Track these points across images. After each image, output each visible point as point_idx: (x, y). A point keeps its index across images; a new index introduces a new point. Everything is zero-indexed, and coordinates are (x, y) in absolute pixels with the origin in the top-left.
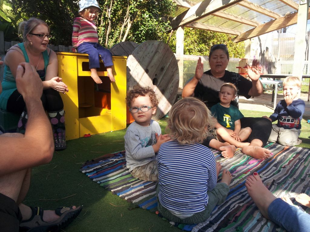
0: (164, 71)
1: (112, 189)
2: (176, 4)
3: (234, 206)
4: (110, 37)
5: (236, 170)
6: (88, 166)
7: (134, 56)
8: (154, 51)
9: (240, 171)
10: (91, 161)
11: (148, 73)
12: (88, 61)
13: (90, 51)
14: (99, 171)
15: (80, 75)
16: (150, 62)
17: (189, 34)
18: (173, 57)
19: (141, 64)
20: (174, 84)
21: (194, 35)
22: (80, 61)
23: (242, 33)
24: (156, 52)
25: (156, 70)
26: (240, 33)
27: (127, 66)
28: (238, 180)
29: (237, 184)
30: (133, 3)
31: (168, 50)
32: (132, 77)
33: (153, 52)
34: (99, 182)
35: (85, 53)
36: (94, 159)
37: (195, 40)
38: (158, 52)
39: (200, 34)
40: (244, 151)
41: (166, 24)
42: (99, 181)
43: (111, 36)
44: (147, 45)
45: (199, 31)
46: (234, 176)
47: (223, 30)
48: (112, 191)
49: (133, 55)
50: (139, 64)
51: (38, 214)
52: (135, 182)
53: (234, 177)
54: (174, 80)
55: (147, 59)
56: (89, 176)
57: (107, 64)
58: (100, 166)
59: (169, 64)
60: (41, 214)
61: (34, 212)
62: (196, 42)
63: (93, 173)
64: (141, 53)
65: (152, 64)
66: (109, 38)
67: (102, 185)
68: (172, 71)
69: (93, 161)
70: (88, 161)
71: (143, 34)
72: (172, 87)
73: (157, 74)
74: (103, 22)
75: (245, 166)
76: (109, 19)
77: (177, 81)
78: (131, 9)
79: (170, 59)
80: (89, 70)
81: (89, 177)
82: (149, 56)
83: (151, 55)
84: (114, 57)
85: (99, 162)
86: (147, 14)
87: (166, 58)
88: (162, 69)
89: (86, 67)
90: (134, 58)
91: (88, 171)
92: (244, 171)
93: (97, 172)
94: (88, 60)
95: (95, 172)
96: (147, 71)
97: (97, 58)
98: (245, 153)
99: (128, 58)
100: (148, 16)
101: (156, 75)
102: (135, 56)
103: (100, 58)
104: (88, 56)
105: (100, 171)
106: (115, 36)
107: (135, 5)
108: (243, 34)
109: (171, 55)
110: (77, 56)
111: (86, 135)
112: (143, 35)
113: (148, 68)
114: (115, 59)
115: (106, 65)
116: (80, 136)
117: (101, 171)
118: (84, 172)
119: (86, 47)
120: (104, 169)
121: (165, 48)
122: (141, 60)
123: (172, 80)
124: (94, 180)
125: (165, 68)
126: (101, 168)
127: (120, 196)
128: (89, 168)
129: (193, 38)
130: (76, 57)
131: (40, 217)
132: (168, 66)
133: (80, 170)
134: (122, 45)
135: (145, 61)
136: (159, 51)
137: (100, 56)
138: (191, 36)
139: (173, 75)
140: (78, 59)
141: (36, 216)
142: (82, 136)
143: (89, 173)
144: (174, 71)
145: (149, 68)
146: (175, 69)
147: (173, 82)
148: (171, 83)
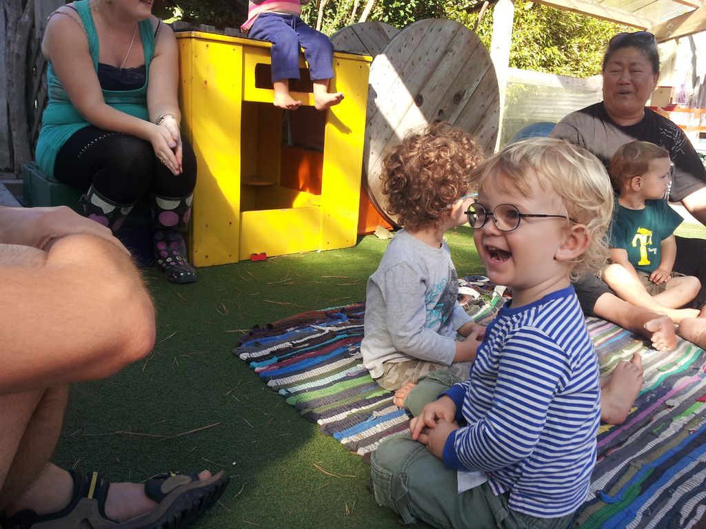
0: (462, 105)
1: (320, 416)
4: (327, 13)
5: (670, 389)
6: (258, 340)
7: (388, 59)
8: (442, 49)
9: (685, 390)
10: (265, 327)
11: (422, 106)
12: (267, 60)
13: (276, 32)
14: (284, 359)
15: (247, 99)
16: (429, 76)
18: (488, 67)
19: (404, 81)
21: (533, 24)
22: (253, 60)
23: (656, 24)
24: (446, 52)
25: (443, 99)
26: (652, 23)
27: (369, 83)
28: (684, 419)
29: (684, 435)
31: (477, 47)
32: (380, 114)
33: (438, 52)
34: (283, 392)
35: (261, 39)
36: (272, 324)
37: (534, 37)
38: (451, 51)
39: (549, 22)
40: (686, 333)
42: (286, 387)
43: (330, 11)
44: (425, 31)
46: (670, 407)
47: (610, 12)
48: (320, 422)
49: (386, 54)
50: (399, 80)
51: (90, 495)
52: (385, 400)
53: (671, 410)
54: (483, 129)
55: (422, 70)
56: (257, 369)
57: (318, 73)
58: (288, 344)
59: (476, 84)
60: (102, 494)
61: (80, 490)
62: (536, 40)
63: (269, 362)
64: (407, 52)
65: (433, 82)
66: (325, 16)
67: (292, 400)
68: (483, 106)
69: (270, 327)
70: (257, 326)
71: (410, 9)
73: (445, 110)
75: (694, 378)
77: (493, 131)
79: (480, 72)
81: (258, 373)
82: (428, 60)
83: (434, 57)
84: (337, 54)
85: (287, 332)
87: (471, 68)
88: (458, 98)
89: (264, 78)
90: (388, 63)
91: (255, 355)
92: (697, 393)
93: (279, 361)
94: (270, 58)
95: (275, 359)
96: (419, 100)
97: (294, 53)
99: (374, 59)
101: (441, 111)
102: (391, 59)
103: (302, 56)
104: (268, 49)
105: (288, 358)
106: (341, 10)
108: (658, 26)
109: (484, 63)
110: (245, 46)
111: (256, 254)
112: (411, 12)
113: (422, 93)
114: (339, 60)
115: (313, 76)
116: (239, 257)
117: (290, 357)
118: (244, 356)
119: (268, 22)
120: (298, 354)
121: (469, 42)
122: (405, 70)
123: (480, 130)
124: (272, 383)
125: (466, 95)
126: (290, 348)
127: (344, 441)
128: (258, 347)
130: (241, 47)
131: (95, 503)
132: (472, 90)
133: (235, 350)
134: (358, 31)
135: (416, 73)
136: (454, 48)
137: (303, 50)
139: (484, 116)
140: (247, 56)
141: (83, 500)
142: (245, 256)
143: (257, 360)
144: (487, 104)
145: (424, 94)
146: (490, 99)
147: (481, 133)
148: (477, 135)
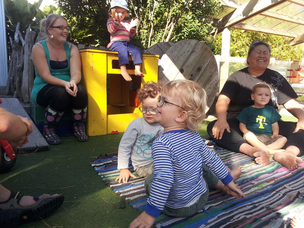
0: (201, 72)
1: (112, 184)
2: (221, 5)
3: (239, 217)
5: (257, 178)
6: (100, 160)
7: (168, 56)
8: (191, 51)
9: (263, 179)
10: (104, 155)
11: (183, 73)
12: (117, 58)
13: (119, 48)
14: (107, 166)
15: (109, 72)
16: (185, 62)
17: (240, 37)
18: (212, 56)
19: (175, 64)
20: (213, 85)
22: (111, 59)
23: (299, 35)
24: (192, 52)
25: (192, 70)
26: (297, 35)
27: (159, 65)
28: (256, 188)
29: (254, 193)
30: (176, 5)
31: (206, 49)
32: (165, 77)
33: (189, 52)
34: (102, 177)
35: (114, 51)
36: (108, 154)
38: (195, 51)
41: (210, 25)
42: (104, 175)
44: (183, 44)
45: (251, 34)
46: (253, 184)
47: (277, 32)
48: (111, 186)
49: (167, 54)
50: (173, 63)
51: (15, 198)
52: (139, 180)
53: (252, 185)
54: (212, 82)
55: (182, 59)
56: (96, 169)
57: (136, 62)
58: (111, 161)
59: (207, 64)
63: (102, 167)
64: (176, 53)
65: (188, 63)
67: (104, 179)
68: (211, 72)
69: (106, 155)
70: (101, 155)
71: (186, 36)
72: (210, 88)
73: (193, 74)
74: (147, 25)
75: (271, 174)
76: (151, 22)
77: (215, 82)
78: (174, 11)
79: (208, 59)
80: (119, 68)
81: (96, 171)
82: (185, 55)
83: (187, 54)
84: (144, 55)
85: (113, 157)
86: (190, 16)
87: (204, 58)
88: (199, 69)
89: (116, 65)
90: (168, 57)
91: (97, 165)
92: (268, 179)
93: (105, 167)
94: (118, 58)
95: (104, 166)
96: (182, 71)
97: (126, 55)
98: (276, 160)
100: (190, 17)
101: (192, 75)
102: (169, 56)
104: (116, 54)
105: (110, 166)
106: (158, 38)
107: (177, 7)
108: (300, 36)
109: (210, 55)
110: (107, 53)
111: (113, 131)
113: (183, 68)
114: (145, 57)
115: (135, 63)
116: (107, 132)
117: (111, 165)
118: (93, 165)
119: (116, 45)
120: (114, 165)
121: (202, 48)
122: (175, 60)
123: (210, 82)
124: (99, 174)
125: (203, 68)
126: (111, 163)
127: (117, 192)
128: (100, 162)
129: (245, 41)
130: (106, 54)
131: (16, 200)
132: (205, 66)
133: (90, 163)
135: (180, 61)
136: (196, 50)
137: (130, 54)
138: (242, 39)
139: (211, 76)
140: (109, 57)
142: (110, 132)
143: (97, 166)
144: (212, 71)
145: (184, 68)
146: (214, 69)
147: (211, 83)
148: (209, 84)
